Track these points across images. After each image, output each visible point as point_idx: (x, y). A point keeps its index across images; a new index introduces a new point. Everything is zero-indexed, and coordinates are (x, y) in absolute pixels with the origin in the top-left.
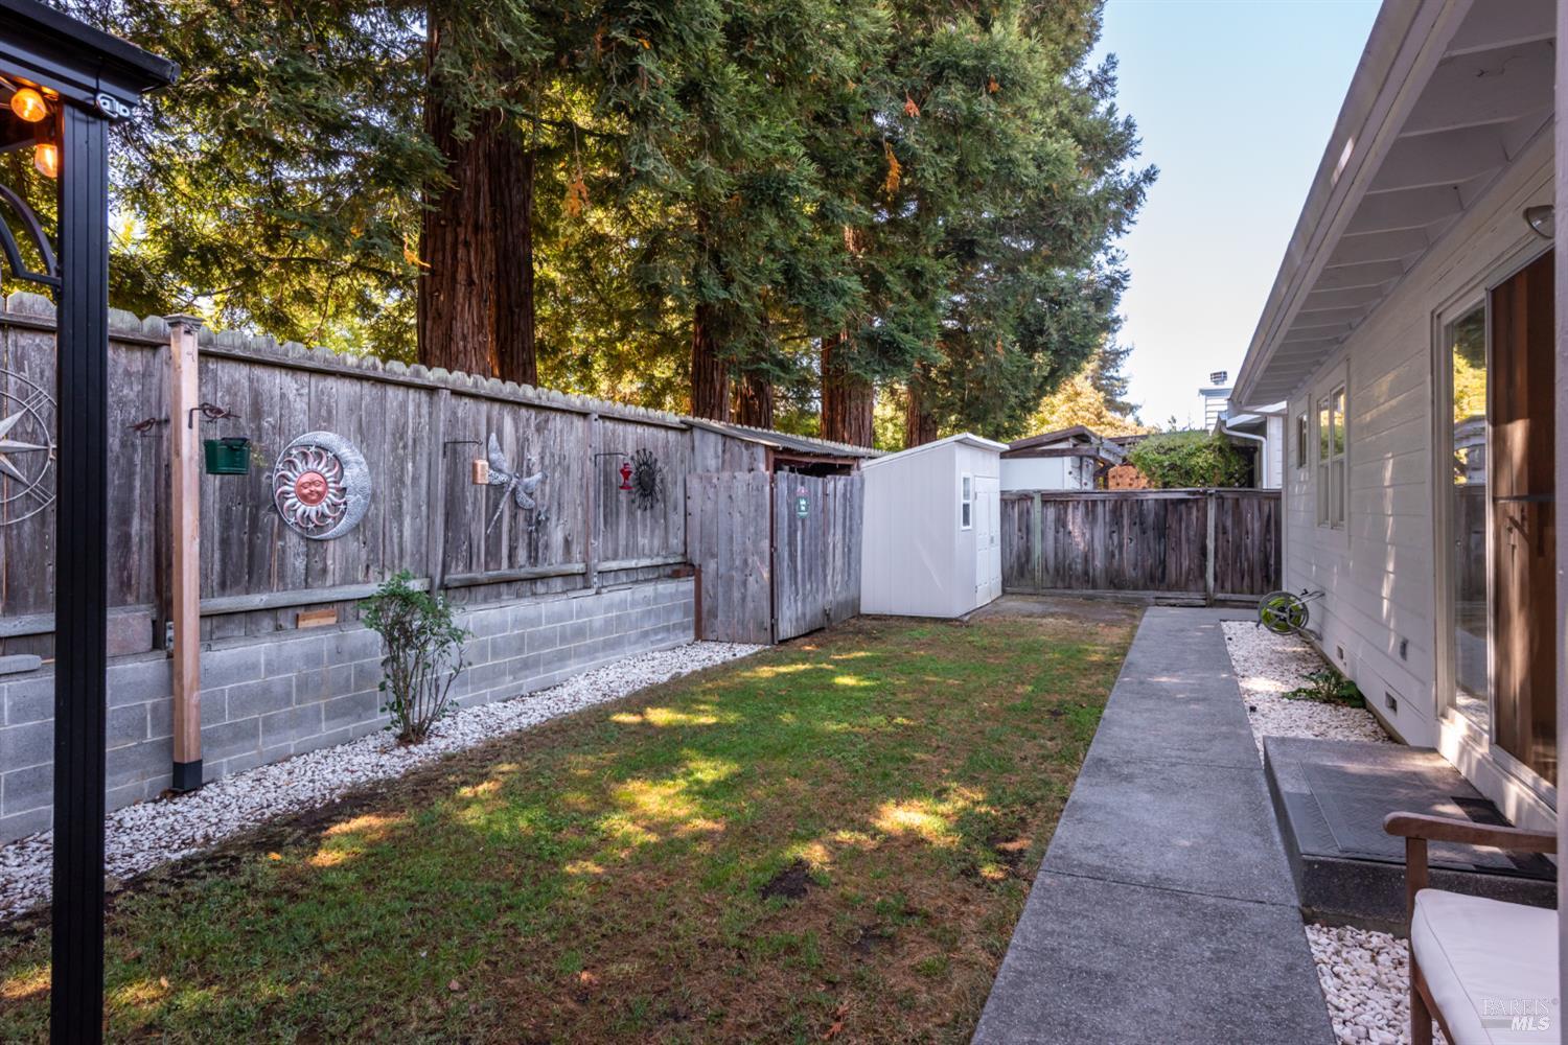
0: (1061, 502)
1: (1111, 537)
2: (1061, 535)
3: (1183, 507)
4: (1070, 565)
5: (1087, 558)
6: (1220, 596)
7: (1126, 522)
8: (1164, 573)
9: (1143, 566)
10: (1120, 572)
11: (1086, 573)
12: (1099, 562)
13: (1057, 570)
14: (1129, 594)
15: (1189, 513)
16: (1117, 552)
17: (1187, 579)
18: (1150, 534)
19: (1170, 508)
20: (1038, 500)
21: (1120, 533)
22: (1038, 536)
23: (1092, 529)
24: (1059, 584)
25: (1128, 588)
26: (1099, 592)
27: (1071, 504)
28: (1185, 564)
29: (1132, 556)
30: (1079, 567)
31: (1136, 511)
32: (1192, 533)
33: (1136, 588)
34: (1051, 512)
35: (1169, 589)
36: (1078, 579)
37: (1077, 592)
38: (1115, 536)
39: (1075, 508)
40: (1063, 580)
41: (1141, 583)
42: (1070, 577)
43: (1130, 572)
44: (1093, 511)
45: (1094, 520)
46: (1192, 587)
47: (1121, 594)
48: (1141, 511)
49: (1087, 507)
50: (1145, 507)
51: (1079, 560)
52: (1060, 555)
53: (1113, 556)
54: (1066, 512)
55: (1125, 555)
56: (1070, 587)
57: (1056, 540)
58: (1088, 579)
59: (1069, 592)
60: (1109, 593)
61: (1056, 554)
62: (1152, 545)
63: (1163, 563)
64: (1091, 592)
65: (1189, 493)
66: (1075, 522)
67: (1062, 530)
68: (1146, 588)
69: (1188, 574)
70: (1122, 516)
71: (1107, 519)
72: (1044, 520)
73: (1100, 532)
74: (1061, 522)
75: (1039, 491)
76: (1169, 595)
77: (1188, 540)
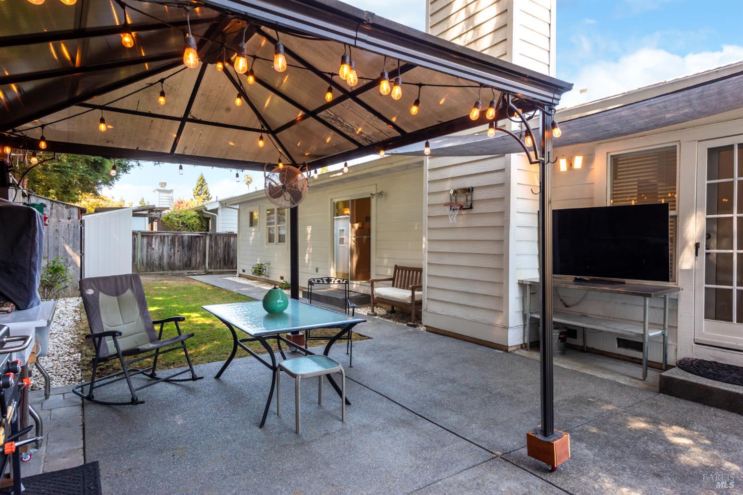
0: (150, 236)
1: (170, 250)
2: (149, 250)
3: (198, 239)
4: (153, 261)
5: (161, 258)
6: (210, 270)
7: (176, 244)
8: (190, 263)
9: (183, 261)
10: (174, 264)
11: (160, 265)
12: (165, 260)
13: (147, 264)
14: (178, 272)
15: (200, 241)
16: (173, 256)
17: (199, 265)
18: (186, 249)
19: (193, 239)
20: (139, 236)
21: (174, 249)
22: (139, 250)
23: (163, 247)
24: (148, 270)
25: (177, 270)
26: (165, 272)
27: (154, 237)
28: (198, 260)
29: (179, 257)
30: (157, 262)
31: (181, 240)
32: (201, 248)
33: (180, 270)
34: (145, 240)
35: (192, 269)
36: (156, 267)
37: (156, 273)
38: (172, 249)
39: (156, 238)
40: (150, 268)
41: (182, 267)
42: (153, 267)
43: (177, 263)
44: (163, 240)
45: (164, 243)
46: (200, 268)
47: (174, 272)
48: (182, 240)
49: (161, 238)
50: (184, 239)
51: (157, 260)
52: (149, 258)
53: (171, 257)
54: (152, 240)
55: (176, 257)
56: (153, 271)
57: (147, 251)
58: (161, 267)
59: (153, 273)
60: (170, 272)
61: (147, 258)
62: (186, 253)
63: (190, 260)
64: (162, 272)
65: (200, 234)
66: (156, 243)
67: (150, 247)
68: (184, 269)
69: (199, 263)
70: (175, 242)
71: (169, 243)
72: (142, 243)
73: (166, 248)
74: (149, 244)
75: (140, 231)
76: (192, 271)
77: (199, 251)
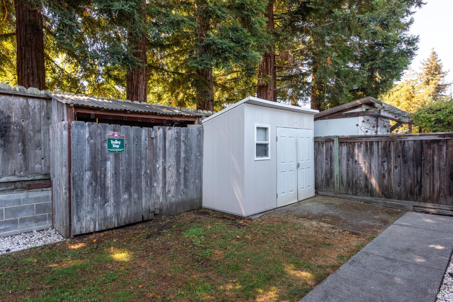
0: (350, 143)
1: (382, 165)
2: (350, 162)
3: (435, 145)
4: (356, 181)
5: (367, 177)
7: (393, 155)
8: (420, 190)
9: (405, 185)
11: (366, 186)
12: (375, 181)
13: (348, 184)
14: (395, 202)
15: (440, 150)
16: (386, 175)
17: (439, 195)
18: (410, 163)
19: (425, 146)
20: (336, 144)
21: (389, 163)
22: (337, 162)
23: (370, 160)
24: (350, 192)
25: (395, 198)
26: (376, 199)
27: (356, 144)
28: (437, 185)
29: (397, 177)
30: (362, 182)
31: (400, 148)
32: (442, 164)
33: (400, 198)
34: (345, 149)
35: (425, 201)
36: (361, 189)
37: (361, 198)
38: (385, 164)
39: (359, 146)
40: (352, 190)
41: (404, 195)
42: (357, 188)
43: (396, 188)
44: (371, 149)
45: (372, 153)
46: (442, 200)
47: (391, 202)
48: (403, 148)
49: (367, 146)
50: (406, 145)
51: (362, 178)
52: (350, 174)
53: (384, 177)
54: (353, 149)
55: (392, 177)
56: (356, 194)
57: (348, 165)
58: (367, 190)
59: (356, 197)
60: (382, 200)
61: (348, 174)
62: (411, 170)
63: (420, 184)
64: (368, 198)
65: (440, 136)
66: (359, 155)
67: (351, 159)
68: (407, 199)
69: (439, 192)
70: (390, 151)
71: (380, 154)
72: (340, 154)
73: (375, 162)
74: (351, 155)
75: (337, 137)
76: (424, 205)
77: (439, 168)
